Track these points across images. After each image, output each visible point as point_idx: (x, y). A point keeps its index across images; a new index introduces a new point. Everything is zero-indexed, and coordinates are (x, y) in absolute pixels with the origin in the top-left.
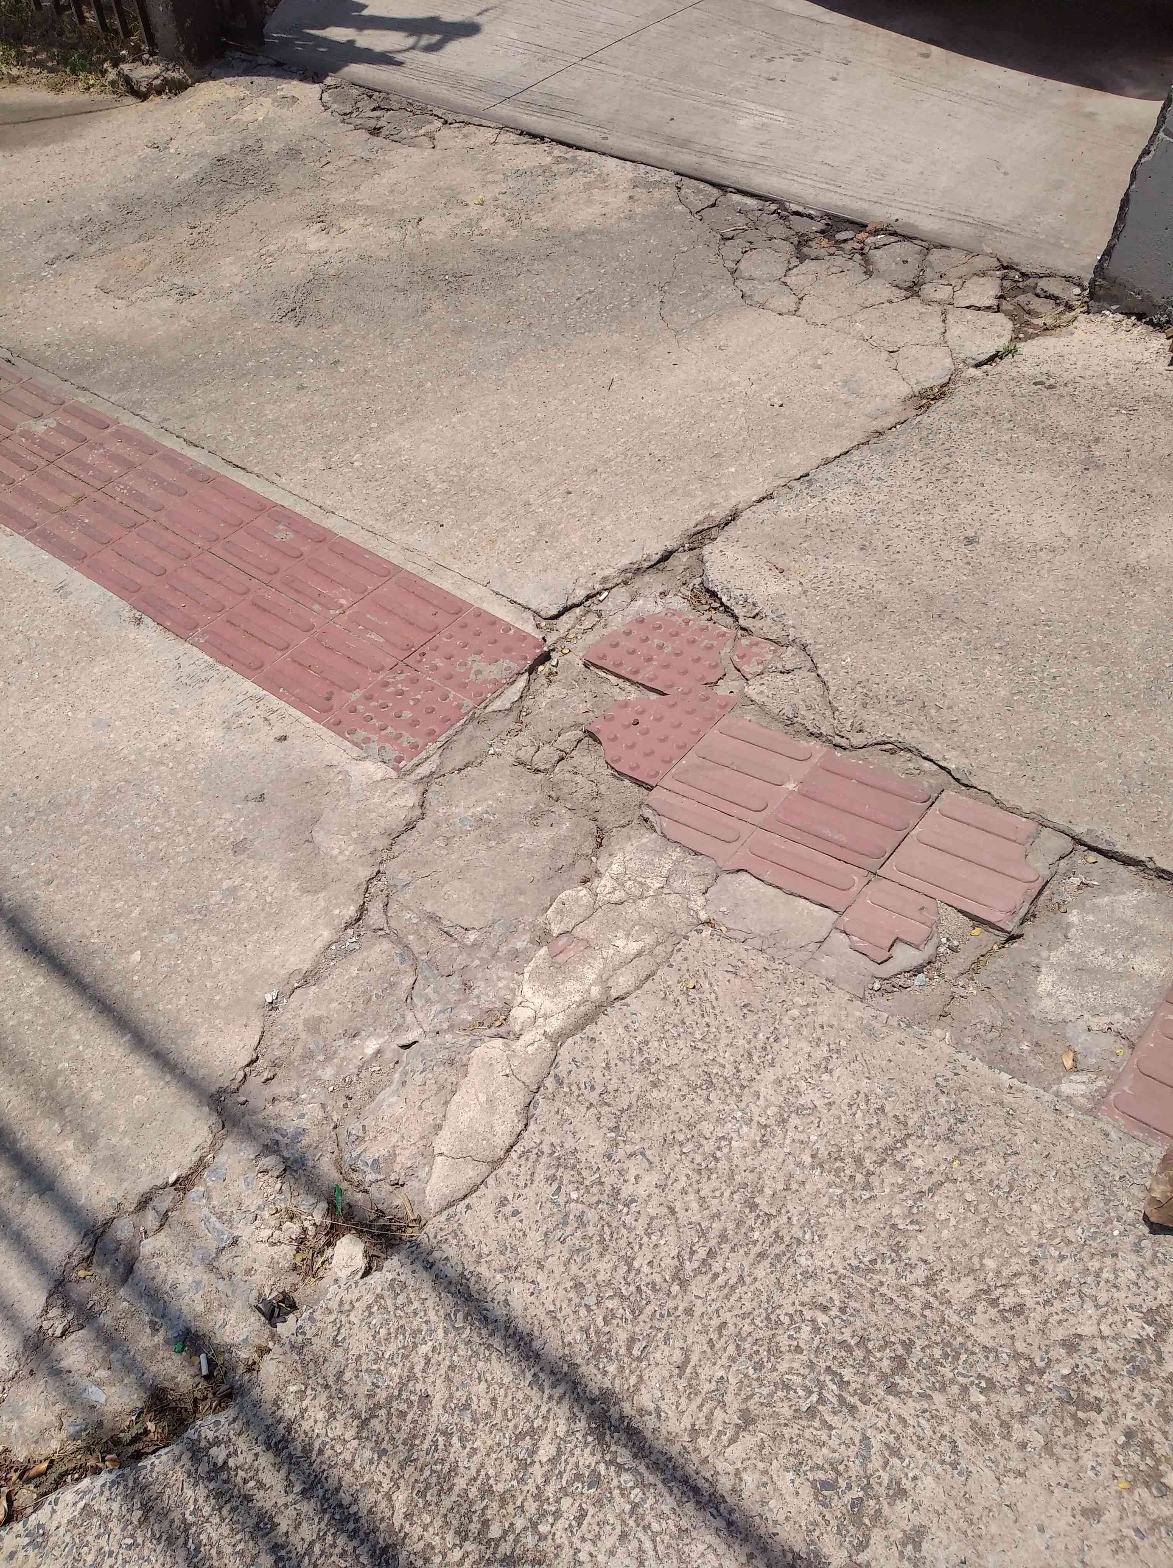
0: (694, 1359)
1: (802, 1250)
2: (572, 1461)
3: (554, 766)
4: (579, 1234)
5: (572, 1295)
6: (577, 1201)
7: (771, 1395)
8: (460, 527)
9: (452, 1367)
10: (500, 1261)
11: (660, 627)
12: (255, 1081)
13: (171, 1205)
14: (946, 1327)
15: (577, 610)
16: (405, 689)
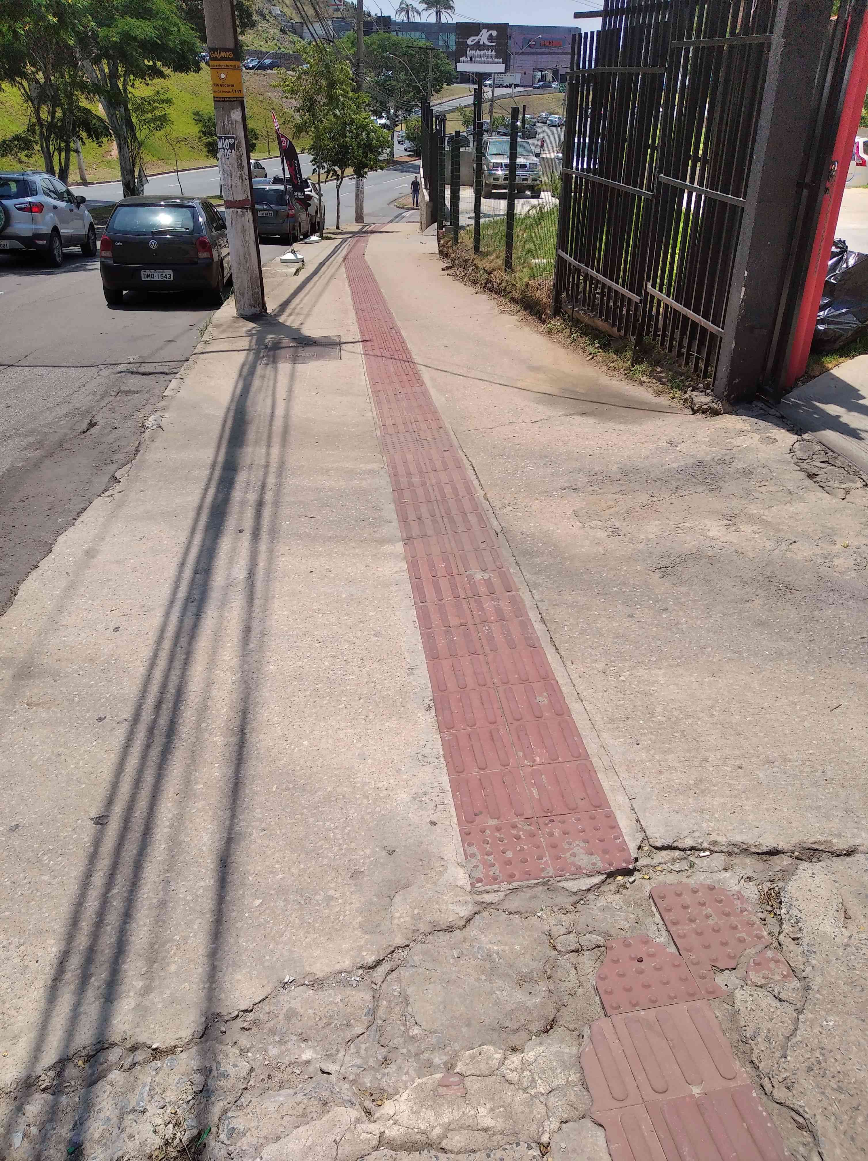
3: (567, 953)
8: (648, 751)
11: (720, 901)
12: (239, 1023)
13: (142, 1061)
15: (677, 853)
16: (522, 836)
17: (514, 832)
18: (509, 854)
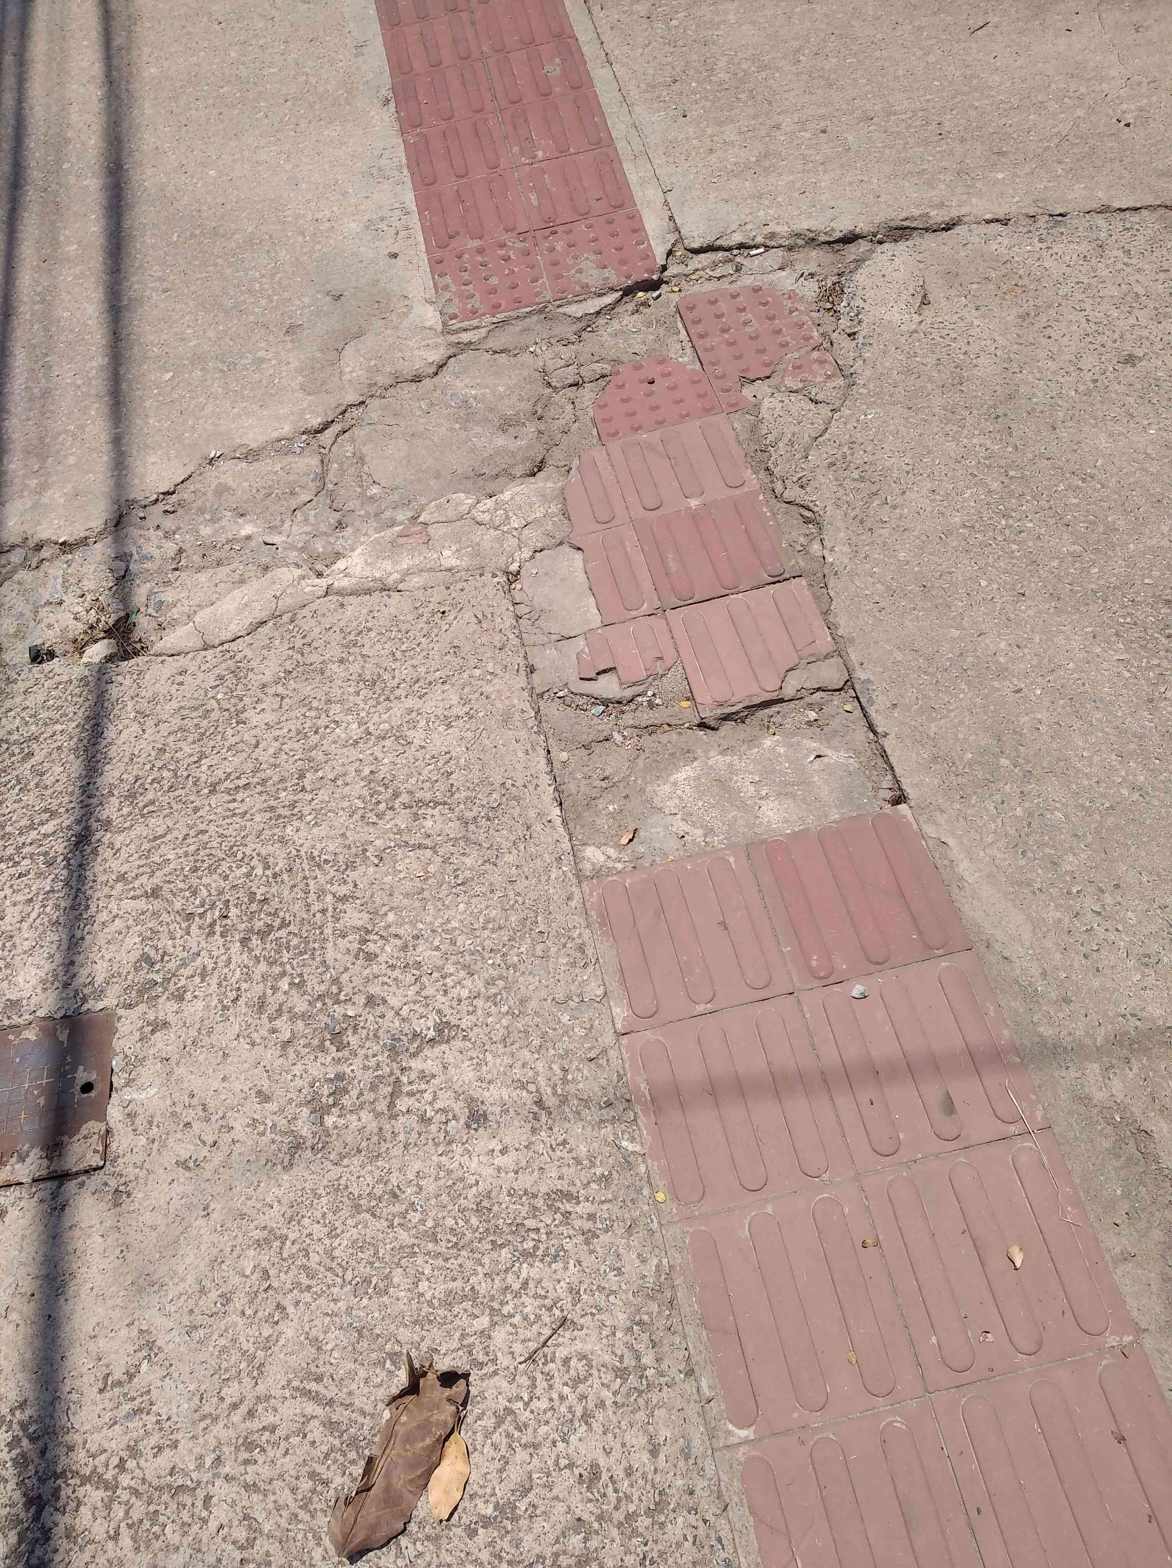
0: (168, 837)
1: (296, 824)
2: (53, 843)
3: (564, 388)
4: (196, 721)
5: (153, 753)
6: (218, 701)
7: (181, 890)
8: (697, 125)
9: (59, 748)
10: (144, 705)
11: (766, 304)
12: (161, 507)
13: (50, 557)
14: (318, 932)
15: (720, 255)
16: (513, 257)
17: (502, 252)
18: (494, 281)
